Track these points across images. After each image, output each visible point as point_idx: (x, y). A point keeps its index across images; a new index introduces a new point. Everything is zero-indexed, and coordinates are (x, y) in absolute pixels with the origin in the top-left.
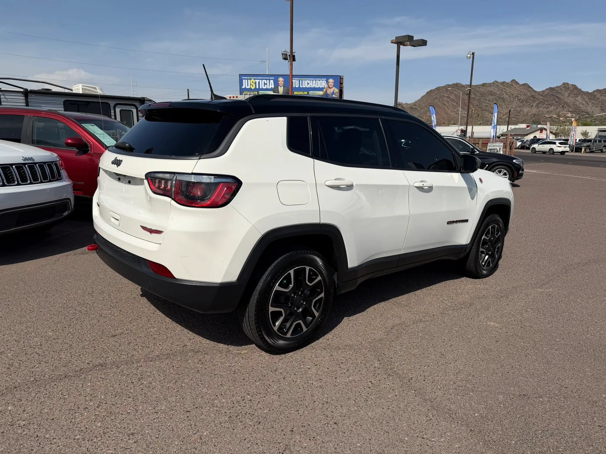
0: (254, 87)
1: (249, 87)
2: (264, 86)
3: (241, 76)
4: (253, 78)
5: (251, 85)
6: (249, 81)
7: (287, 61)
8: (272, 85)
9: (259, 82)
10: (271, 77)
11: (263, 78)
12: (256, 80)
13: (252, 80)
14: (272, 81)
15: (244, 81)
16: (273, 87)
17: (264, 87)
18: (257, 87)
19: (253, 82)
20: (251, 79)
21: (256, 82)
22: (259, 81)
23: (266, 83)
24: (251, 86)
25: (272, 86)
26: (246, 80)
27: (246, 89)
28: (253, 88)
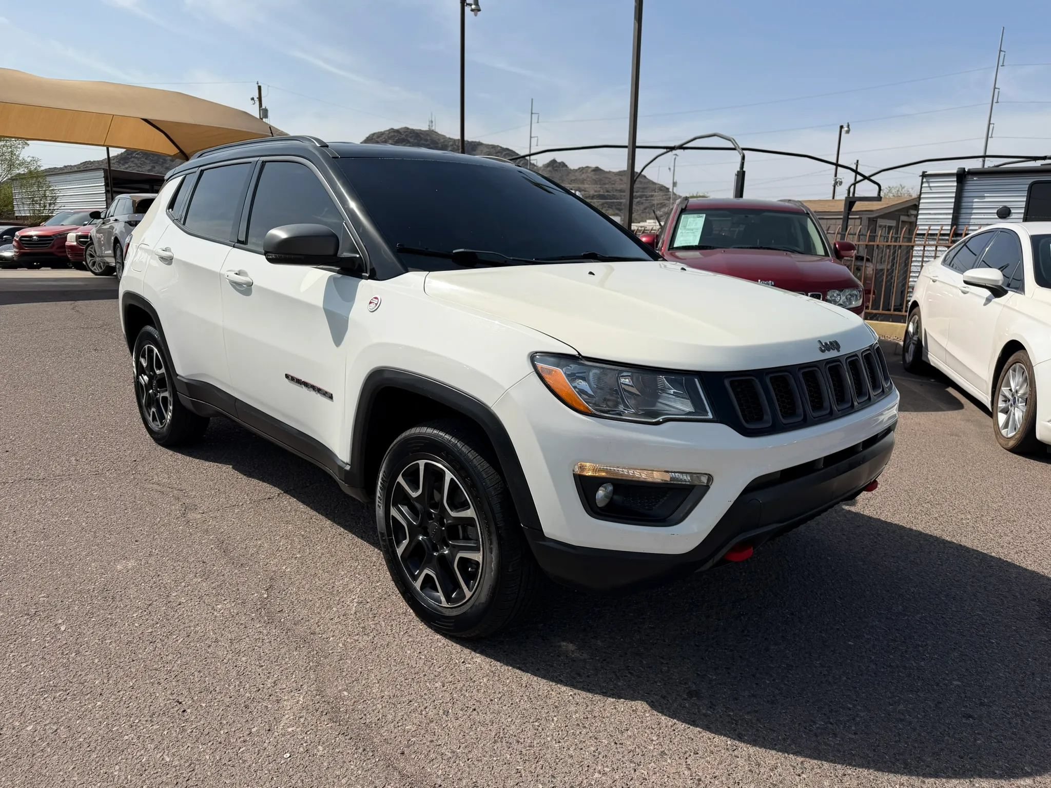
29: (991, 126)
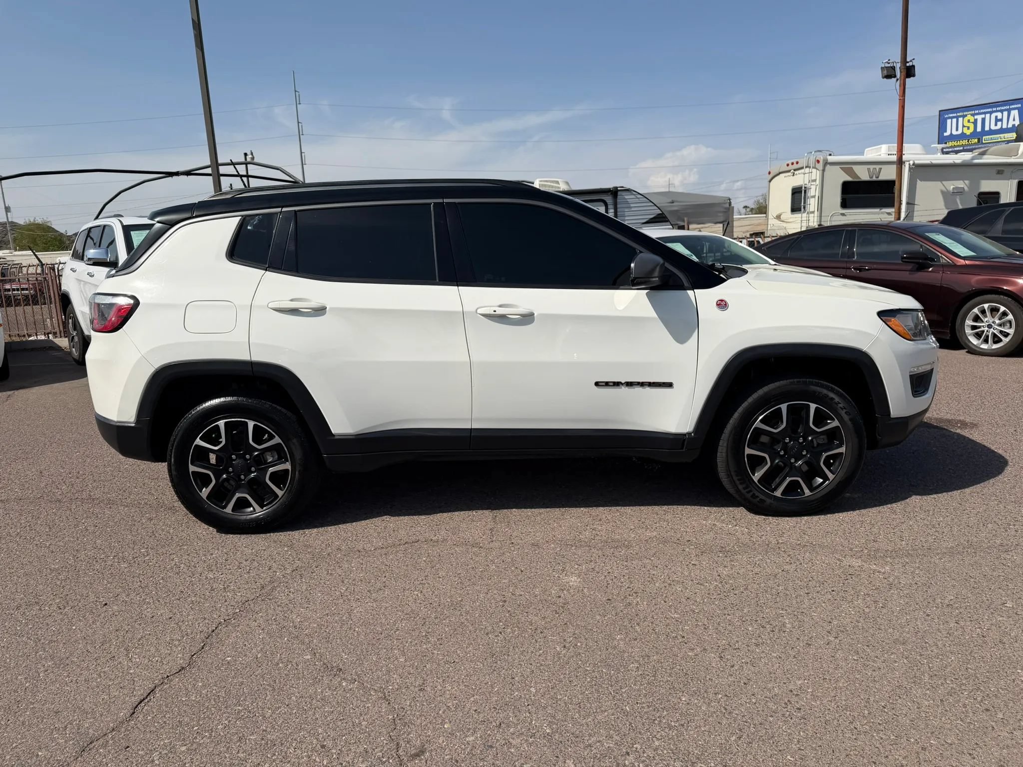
0: (972, 130)
1: (960, 132)
2: (996, 125)
3: (942, 113)
4: (970, 113)
5: (964, 126)
6: (960, 119)
7: (894, 80)
8: (1014, 120)
9: (983, 120)
10: (1013, 105)
11: (995, 109)
12: (976, 117)
13: (969, 117)
14: (1015, 113)
15: (949, 121)
16: (1017, 123)
17: (993, 127)
18: (979, 129)
19: (969, 121)
20: (964, 116)
21: (976, 120)
22: (983, 116)
23: (999, 117)
24: (965, 129)
25: (1014, 123)
26: (954, 120)
27: (952, 137)
28: (968, 132)
29: (303, 154)
